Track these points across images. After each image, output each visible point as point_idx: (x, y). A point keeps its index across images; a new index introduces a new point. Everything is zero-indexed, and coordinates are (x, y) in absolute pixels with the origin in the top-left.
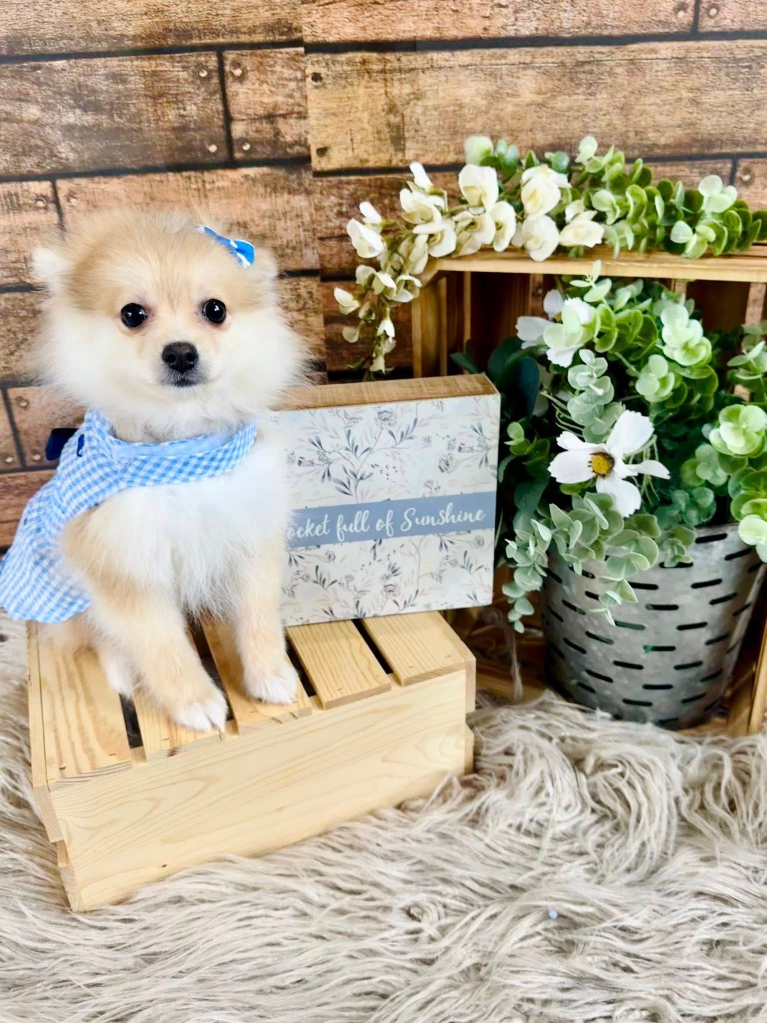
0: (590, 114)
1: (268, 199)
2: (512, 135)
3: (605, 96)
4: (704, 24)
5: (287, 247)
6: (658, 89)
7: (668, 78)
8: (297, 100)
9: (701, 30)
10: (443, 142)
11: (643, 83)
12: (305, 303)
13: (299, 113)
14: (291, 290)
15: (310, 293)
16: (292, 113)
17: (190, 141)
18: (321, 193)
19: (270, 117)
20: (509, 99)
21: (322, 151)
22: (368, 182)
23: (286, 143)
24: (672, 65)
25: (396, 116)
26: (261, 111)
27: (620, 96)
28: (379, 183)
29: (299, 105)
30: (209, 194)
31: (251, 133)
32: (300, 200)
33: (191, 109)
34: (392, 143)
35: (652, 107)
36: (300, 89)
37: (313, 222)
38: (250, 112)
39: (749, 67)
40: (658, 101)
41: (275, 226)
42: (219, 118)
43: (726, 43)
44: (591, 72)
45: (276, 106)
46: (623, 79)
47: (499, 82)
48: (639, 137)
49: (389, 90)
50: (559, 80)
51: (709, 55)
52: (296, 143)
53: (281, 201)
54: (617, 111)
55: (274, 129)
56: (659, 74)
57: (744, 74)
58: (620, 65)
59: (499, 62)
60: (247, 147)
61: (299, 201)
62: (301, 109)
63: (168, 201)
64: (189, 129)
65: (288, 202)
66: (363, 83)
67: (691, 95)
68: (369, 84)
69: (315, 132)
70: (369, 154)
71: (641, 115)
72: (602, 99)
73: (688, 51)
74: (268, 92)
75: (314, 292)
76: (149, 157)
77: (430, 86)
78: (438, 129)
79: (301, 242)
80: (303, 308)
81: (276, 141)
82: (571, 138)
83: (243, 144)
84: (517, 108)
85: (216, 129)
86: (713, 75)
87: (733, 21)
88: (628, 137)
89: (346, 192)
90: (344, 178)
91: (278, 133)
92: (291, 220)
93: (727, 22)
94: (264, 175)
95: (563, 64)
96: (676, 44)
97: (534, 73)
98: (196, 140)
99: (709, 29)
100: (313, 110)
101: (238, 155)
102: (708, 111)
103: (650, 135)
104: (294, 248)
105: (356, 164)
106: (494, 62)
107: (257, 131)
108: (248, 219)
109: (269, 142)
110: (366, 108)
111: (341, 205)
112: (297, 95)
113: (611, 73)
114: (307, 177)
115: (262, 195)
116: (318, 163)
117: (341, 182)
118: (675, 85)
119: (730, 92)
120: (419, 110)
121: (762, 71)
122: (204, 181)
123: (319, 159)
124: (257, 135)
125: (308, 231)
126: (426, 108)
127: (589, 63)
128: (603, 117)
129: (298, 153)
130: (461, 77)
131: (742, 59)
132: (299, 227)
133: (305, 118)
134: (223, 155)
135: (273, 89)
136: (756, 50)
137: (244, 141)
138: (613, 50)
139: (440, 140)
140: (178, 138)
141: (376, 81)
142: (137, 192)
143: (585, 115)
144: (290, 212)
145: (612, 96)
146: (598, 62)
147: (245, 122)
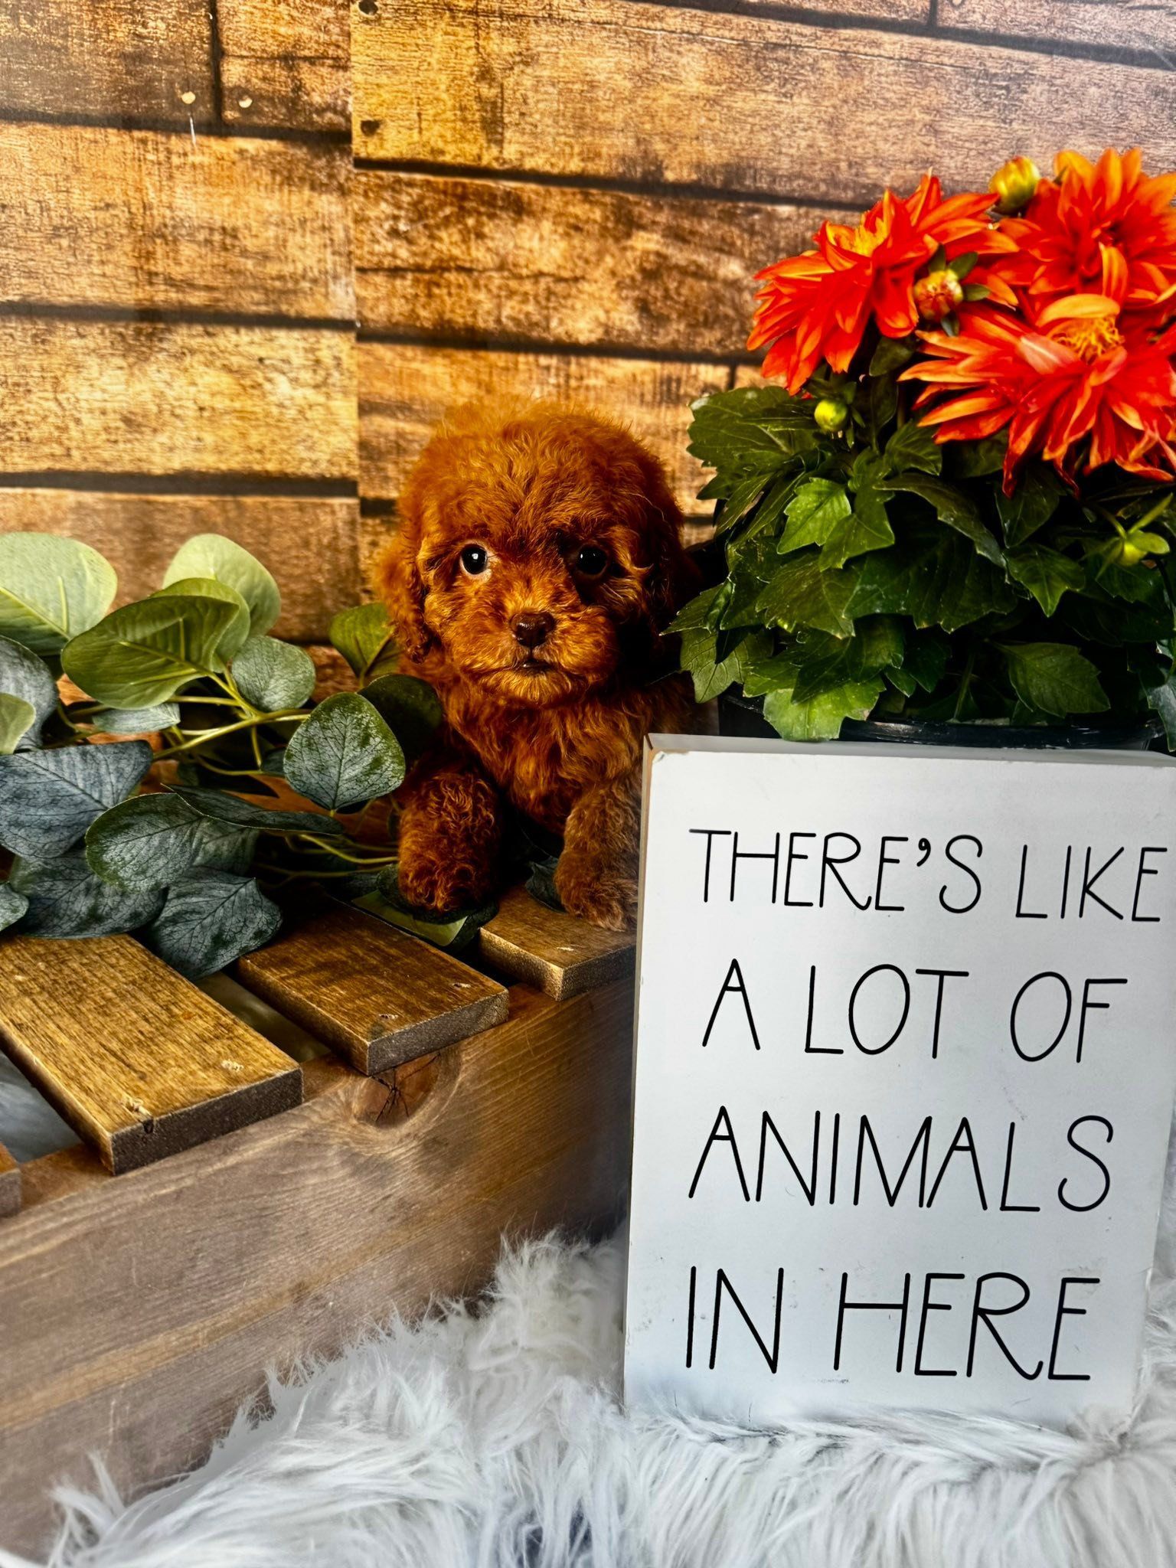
0: (784, 126)
1: (277, 194)
2: (668, 141)
3: (806, 101)
4: (945, 15)
5: (304, 277)
6: (881, 102)
7: (895, 87)
8: (334, 38)
9: (940, 24)
10: (563, 139)
11: (861, 89)
12: (329, 375)
13: (336, 59)
14: (306, 350)
15: (337, 359)
16: (325, 57)
17: (150, 80)
18: (366, 195)
19: (288, 60)
20: (664, 84)
21: (371, 128)
22: (441, 187)
23: (311, 105)
24: (902, 69)
25: (491, 86)
26: (274, 48)
27: (826, 103)
28: (459, 190)
29: (338, 47)
30: (177, 174)
31: (254, 80)
32: (330, 203)
33: (157, 27)
34: (483, 128)
35: (873, 128)
36: (340, 20)
37: (349, 241)
38: (256, 45)
39: (1007, 88)
40: (881, 120)
41: (285, 241)
42: (201, 48)
43: (975, 48)
44: (786, 62)
45: (297, 43)
46: (831, 79)
47: (651, 55)
48: (854, 171)
49: (481, 42)
50: (740, 66)
51: (952, 61)
52: (328, 108)
53: (298, 200)
54: (822, 126)
55: (294, 78)
56: (883, 79)
57: (999, 96)
58: (829, 58)
59: (650, 24)
60: (246, 103)
61: (328, 204)
62: (340, 52)
63: (105, 177)
64: (151, 60)
65: (309, 203)
66: (443, 25)
67: (928, 118)
68: (449, 29)
69: (360, 94)
70: (446, 142)
71: (857, 137)
72: (801, 105)
73: (922, 51)
74: (287, 18)
75: (344, 356)
76: (77, 96)
77: (546, 46)
78: (557, 115)
79: (326, 272)
80: (325, 383)
81: (294, 102)
82: (756, 159)
83: (240, 98)
84: (678, 101)
85: (196, 66)
86: (959, 92)
87: (984, 18)
88: (838, 168)
89: (405, 199)
90: (403, 175)
91: (298, 88)
92: (312, 232)
93: (977, 17)
94: (271, 154)
95: (745, 43)
96: (906, 39)
97: (704, 50)
98: (160, 80)
99: (951, 23)
100: (359, 58)
101: (230, 115)
102: (951, 145)
103: (871, 170)
104: (315, 281)
105: (424, 155)
106: (644, 23)
107: (264, 79)
108: (240, 223)
109: (284, 100)
110: (444, 65)
111: (396, 218)
112: (334, 29)
113: (814, 68)
114: (344, 168)
115: (266, 187)
116: (360, 145)
117: (399, 181)
118: (904, 102)
119: (981, 122)
120: (528, 82)
121: (1024, 97)
122: (169, 151)
123: (364, 139)
124: (264, 86)
125: (340, 254)
126: (538, 80)
127: (784, 46)
128: (803, 134)
129: (331, 124)
130: (595, 40)
131: (995, 75)
132: (325, 246)
133: (345, 68)
134: (205, 110)
135: (295, 13)
136: (1016, 65)
137: (243, 92)
138: (819, 34)
139: (558, 134)
140: (128, 73)
141: (462, 25)
142: (51, 154)
143: (777, 126)
144: (313, 220)
145: (817, 103)
146: (797, 48)
147: (246, 61)
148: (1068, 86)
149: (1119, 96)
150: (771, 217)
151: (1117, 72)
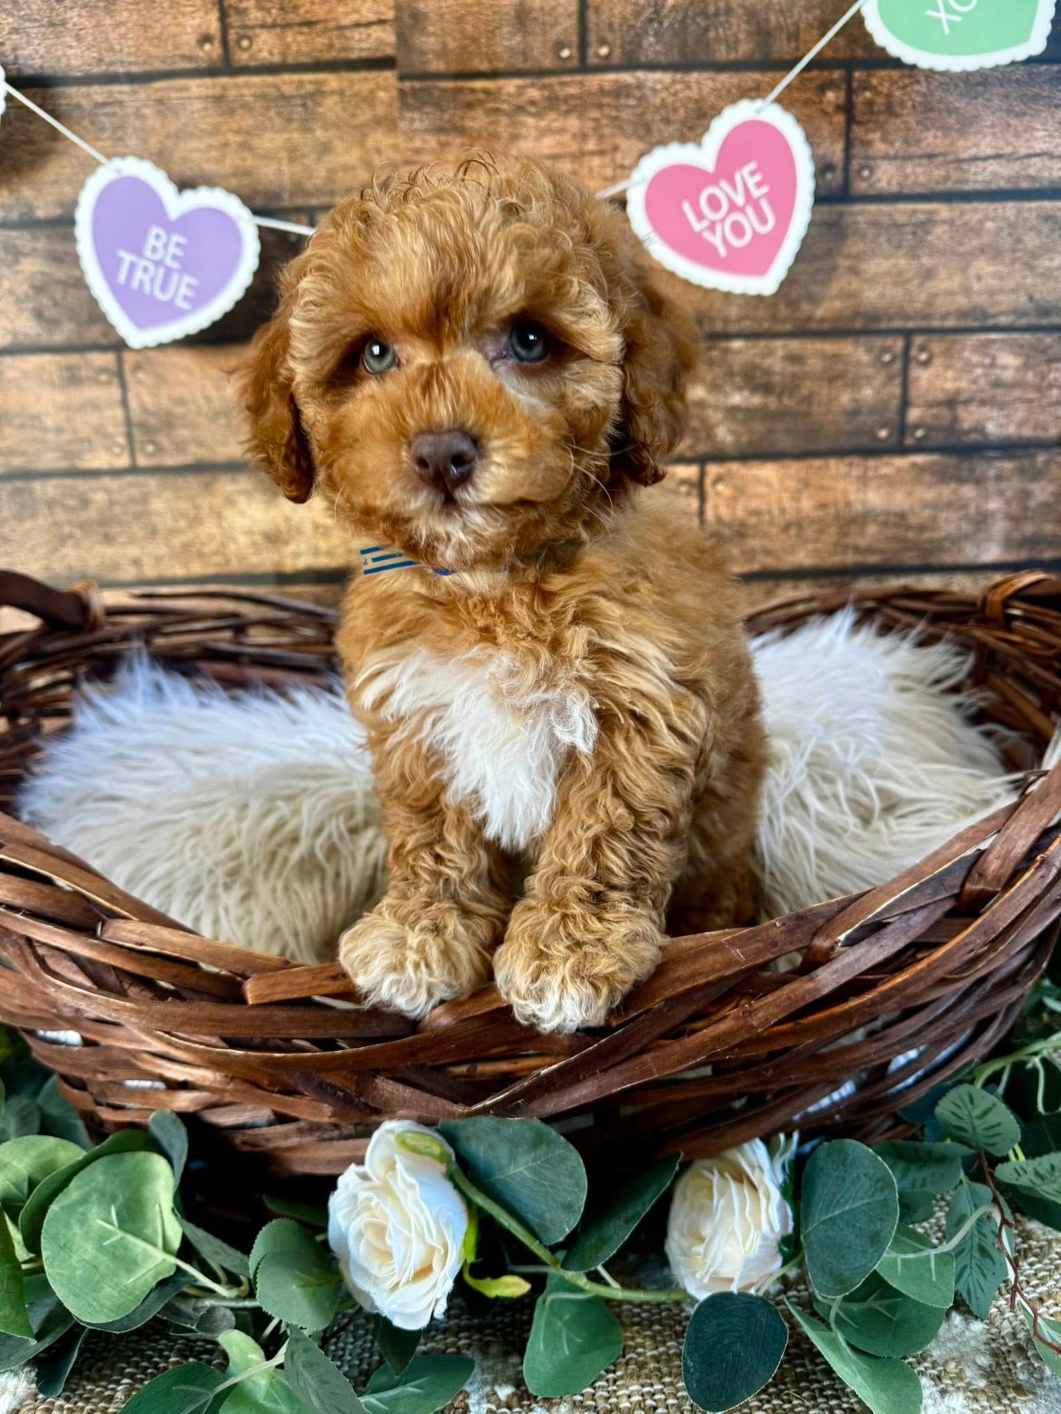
148: (965, 224)
149: (1012, 226)
150: (726, 351)
151: (1009, 209)
